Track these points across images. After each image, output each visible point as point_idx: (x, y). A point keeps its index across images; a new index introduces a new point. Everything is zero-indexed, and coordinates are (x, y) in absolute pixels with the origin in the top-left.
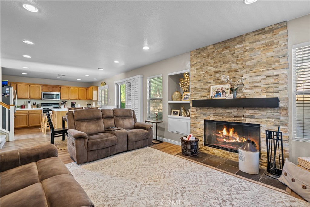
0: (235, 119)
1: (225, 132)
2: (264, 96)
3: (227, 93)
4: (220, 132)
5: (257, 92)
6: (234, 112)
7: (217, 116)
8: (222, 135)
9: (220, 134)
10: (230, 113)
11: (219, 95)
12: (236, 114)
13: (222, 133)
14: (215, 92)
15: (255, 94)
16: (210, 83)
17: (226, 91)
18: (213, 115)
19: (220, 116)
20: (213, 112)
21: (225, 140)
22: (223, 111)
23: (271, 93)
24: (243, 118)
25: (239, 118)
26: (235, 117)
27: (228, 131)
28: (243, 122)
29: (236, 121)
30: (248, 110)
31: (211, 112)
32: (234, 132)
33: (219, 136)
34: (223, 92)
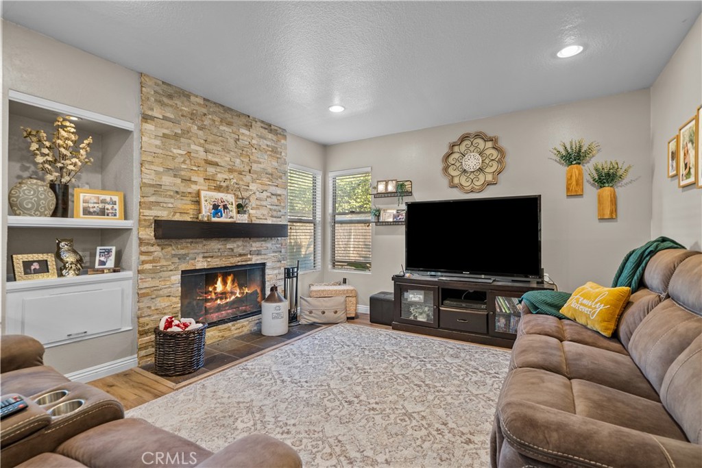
0: (239, 259)
1: (219, 286)
2: (269, 222)
3: (231, 211)
4: (211, 289)
5: (264, 215)
6: (238, 246)
7: (212, 257)
8: (215, 293)
9: (211, 292)
10: (232, 250)
11: (219, 214)
12: (240, 251)
13: (215, 289)
14: (212, 206)
15: (261, 217)
16: (195, 183)
17: (229, 206)
18: (204, 257)
19: (218, 257)
20: (203, 251)
21: (219, 301)
22: (220, 247)
23: (275, 217)
24: (249, 256)
25: (245, 257)
26: (240, 255)
27: (225, 283)
28: (249, 263)
29: (240, 264)
30: (255, 242)
31: (199, 251)
32: (233, 281)
33: (209, 297)
34: (225, 207)
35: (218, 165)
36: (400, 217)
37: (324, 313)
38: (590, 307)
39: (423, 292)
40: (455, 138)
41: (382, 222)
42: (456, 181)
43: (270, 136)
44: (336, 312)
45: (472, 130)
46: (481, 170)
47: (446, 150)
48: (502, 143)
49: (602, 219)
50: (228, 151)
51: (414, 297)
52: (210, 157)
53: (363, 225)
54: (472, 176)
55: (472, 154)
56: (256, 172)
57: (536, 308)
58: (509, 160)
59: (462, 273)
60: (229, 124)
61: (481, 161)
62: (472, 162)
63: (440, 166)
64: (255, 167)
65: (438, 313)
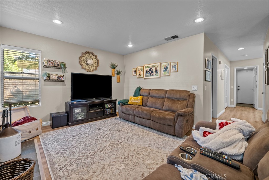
36: (62, 78)
37: (30, 132)
38: (137, 101)
39: (80, 108)
40: (84, 52)
41: (52, 80)
42: (84, 67)
44: (37, 130)
45: (90, 51)
46: (92, 65)
47: (80, 55)
48: (98, 58)
49: (118, 82)
51: (77, 110)
54: (90, 66)
55: (90, 59)
57: (124, 104)
58: (100, 63)
59: (93, 99)
61: (93, 62)
62: (90, 62)
63: (78, 60)
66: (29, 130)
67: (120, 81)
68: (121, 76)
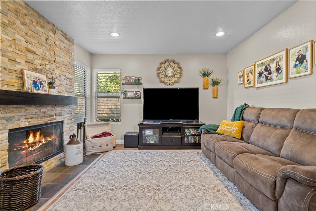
0: (49, 119)
1: (31, 139)
2: (66, 95)
3: (45, 86)
4: (25, 142)
5: (63, 91)
6: (48, 110)
7: (32, 118)
8: (28, 144)
9: (25, 144)
10: (44, 113)
11: (38, 88)
12: (49, 113)
13: (28, 141)
14: (32, 82)
15: (61, 92)
16: (19, 63)
17: (43, 83)
18: (26, 118)
19: (35, 118)
20: (25, 114)
21: (31, 149)
22: (36, 111)
23: (69, 92)
24: (55, 117)
25: (52, 118)
26: (50, 116)
27: (35, 136)
28: (55, 121)
29: (49, 122)
30: (58, 107)
31: (22, 114)
32: (40, 135)
33: (24, 147)
34: (41, 83)
35: (35, 54)
36: (137, 95)
37: (101, 146)
38: (232, 129)
39: (152, 130)
40: (162, 61)
41: (128, 97)
42: (163, 79)
43: (66, 41)
44: (107, 145)
45: (170, 58)
46: (173, 76)
47: (158, 66)
48: (181, 66)
49: (214, 98)
50: (42, 45)
51: (149, 132)
52: (30, 47)
53: (115, 98)
54: (169, 78)
55: (170, 69)
56: (58, 63)
57: (209, 132)
58: (183, 72)
59: (169, 120)
60: (42, 27)
61: (173, 72)
62: (170, 72)
63: (156, 73)
64: (58, 59)
65: (160, 139)
66: (100, 145)
67: (217, 95)
68: (220, 87)
